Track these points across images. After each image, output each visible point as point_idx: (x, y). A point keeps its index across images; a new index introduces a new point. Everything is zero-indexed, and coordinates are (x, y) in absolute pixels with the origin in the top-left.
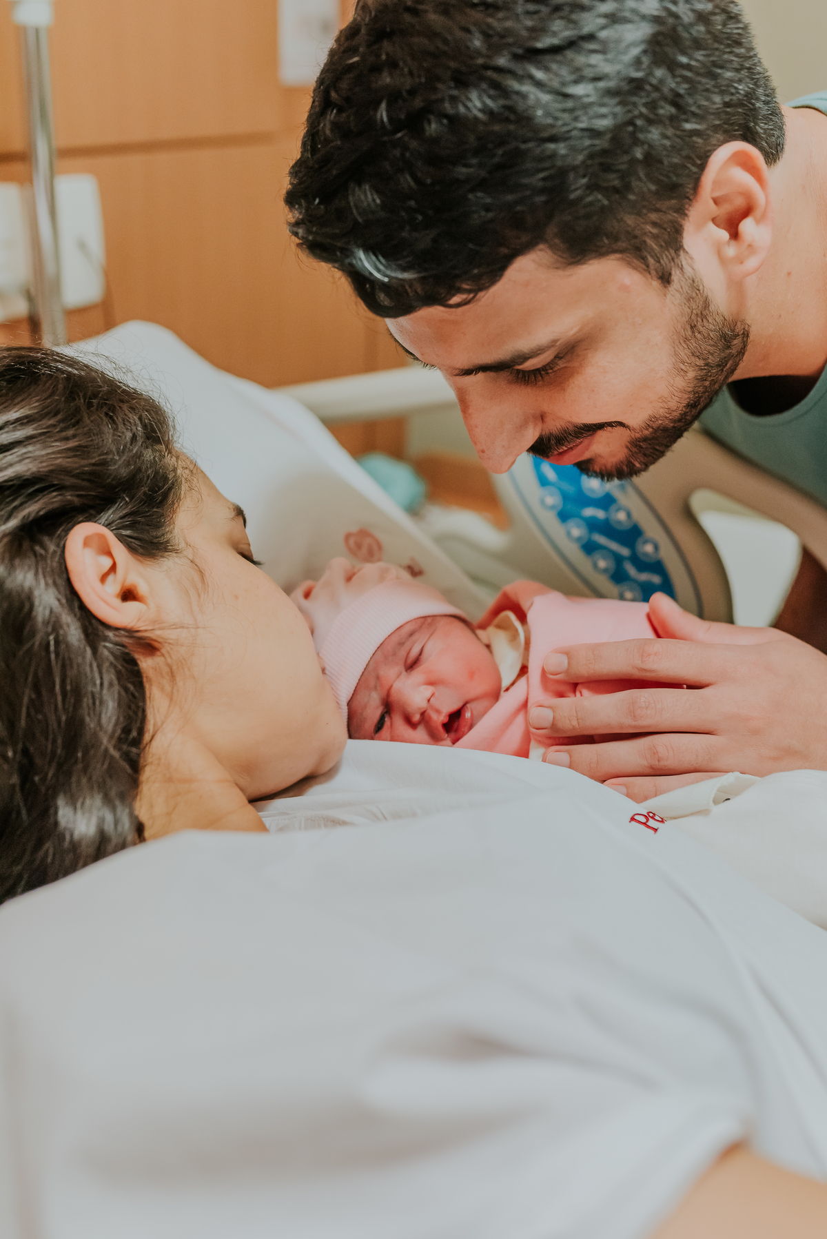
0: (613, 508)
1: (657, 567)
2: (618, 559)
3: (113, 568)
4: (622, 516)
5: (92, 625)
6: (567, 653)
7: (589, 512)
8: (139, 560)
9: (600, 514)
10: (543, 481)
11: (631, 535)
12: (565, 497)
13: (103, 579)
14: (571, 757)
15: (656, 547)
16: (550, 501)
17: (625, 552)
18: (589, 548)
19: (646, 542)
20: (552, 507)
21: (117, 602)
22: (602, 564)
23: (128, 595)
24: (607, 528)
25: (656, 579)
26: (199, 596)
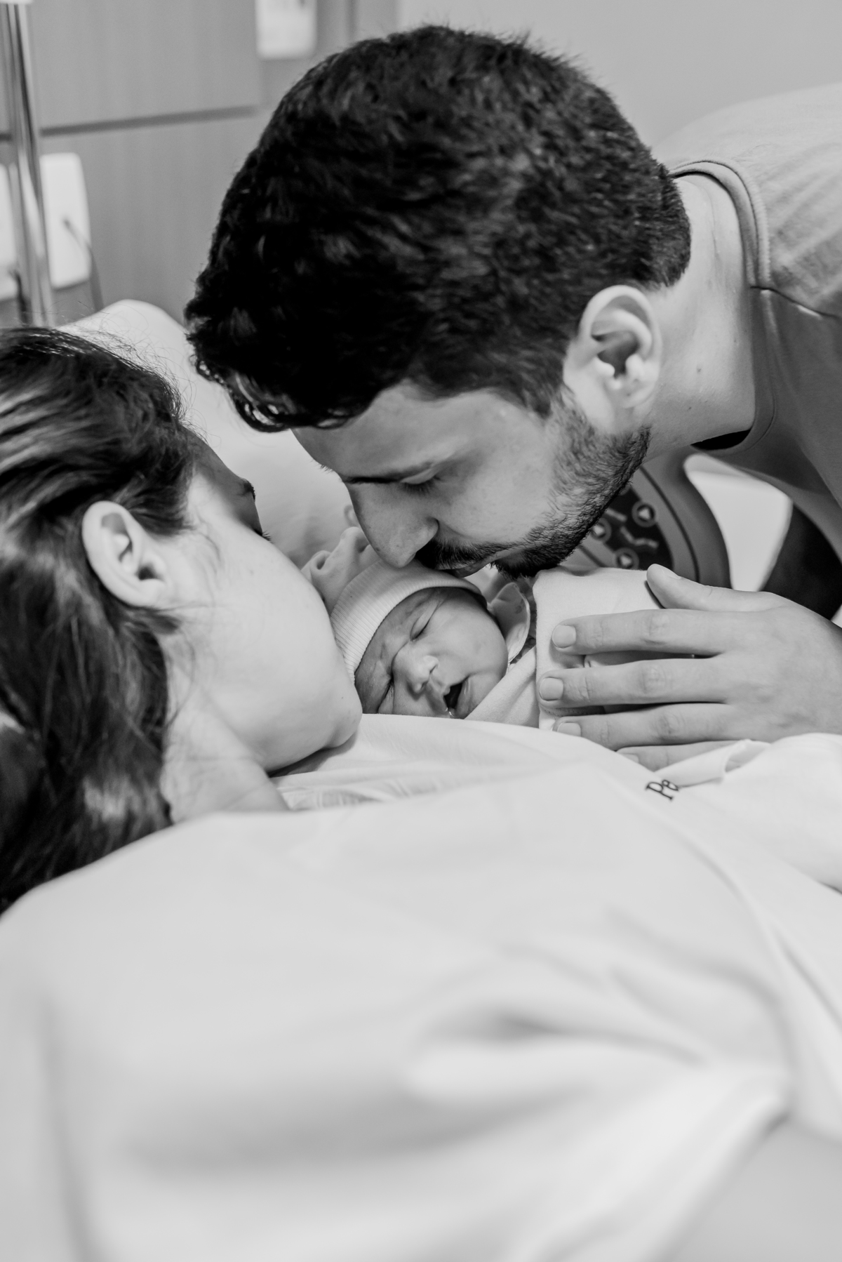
1: (654, 532)
2: (615, 525)
3: (130, 547)
5: (112, 605)
6: (575, 626)
8: (154, 538)
13: (121, 557)
14: (581, 727)
15: (652, 513)
17: (622, 518)
19: (642, 507)
21: (135, 580)
22: (600, 531)
23: (145, 573)
25: (653, 544)
26: (215, 571)
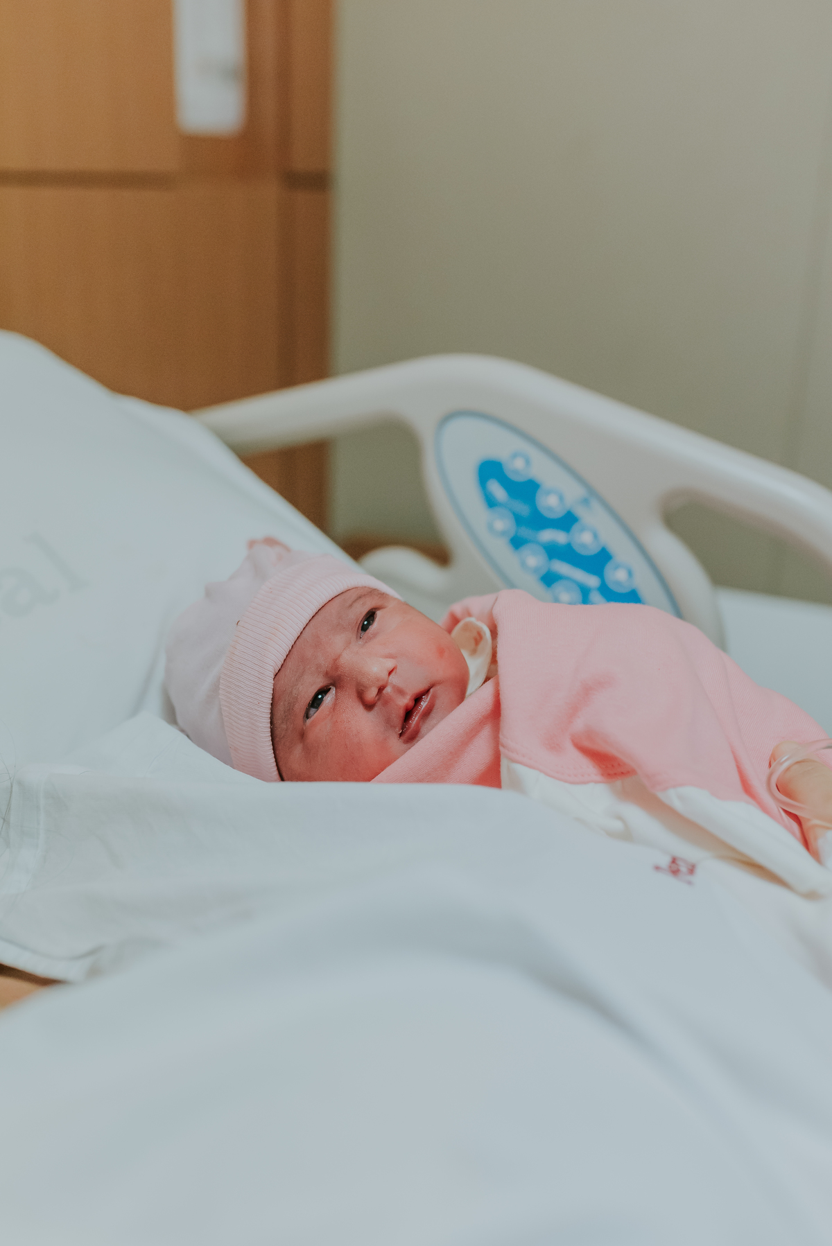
0: (575, 527)
2: (584, 589)
4: (587, 539)
7: (548, 535)
9: (560, 537)
10: (491, 502)
12: (519, 520)
15: (630, 573)
16: (499, 525)
17: (592, 581)
18: (549, 579)
19: (617, 567)
20: (503, 533)
22: (564, 598)
24: (568, 554)
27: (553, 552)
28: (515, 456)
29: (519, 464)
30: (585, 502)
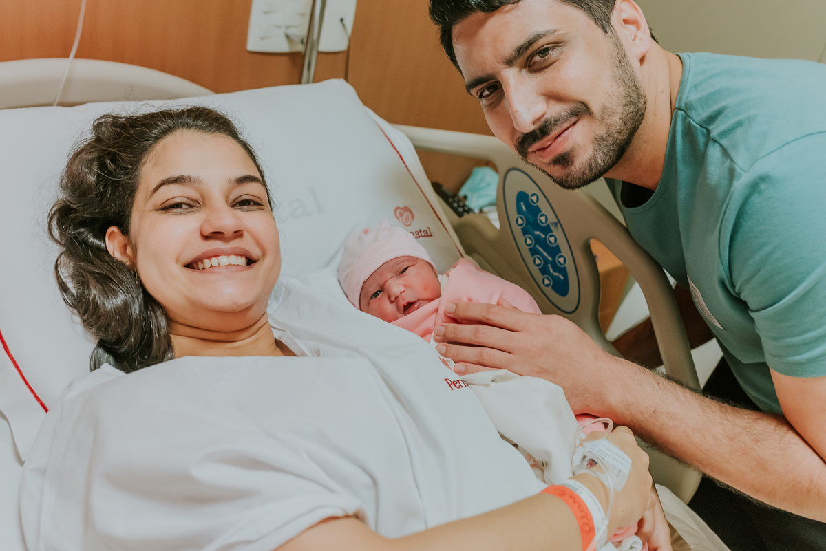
0: (549, 234)
1: (563, 271)
4: (552, 239)
7: (537, 233)
9: (543, 236)
10: (519, 211)
11: (555, 251)
12: (528, 222)
15: (565, 261)
16: (520, 221)
17: (550, 259)
18: (533, 251)
19: (561, 256)
20: (521, 225)
22: (538, 262)
24: (543, 243)
25: (562, 277)
27: (538, 240)
28: (533, 195)
29: (534, 198)
30: (555, 224)
